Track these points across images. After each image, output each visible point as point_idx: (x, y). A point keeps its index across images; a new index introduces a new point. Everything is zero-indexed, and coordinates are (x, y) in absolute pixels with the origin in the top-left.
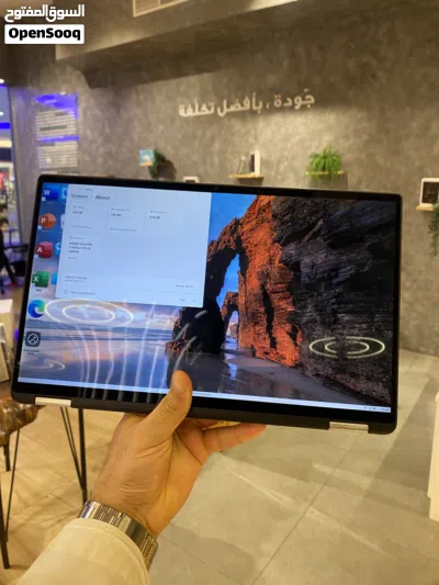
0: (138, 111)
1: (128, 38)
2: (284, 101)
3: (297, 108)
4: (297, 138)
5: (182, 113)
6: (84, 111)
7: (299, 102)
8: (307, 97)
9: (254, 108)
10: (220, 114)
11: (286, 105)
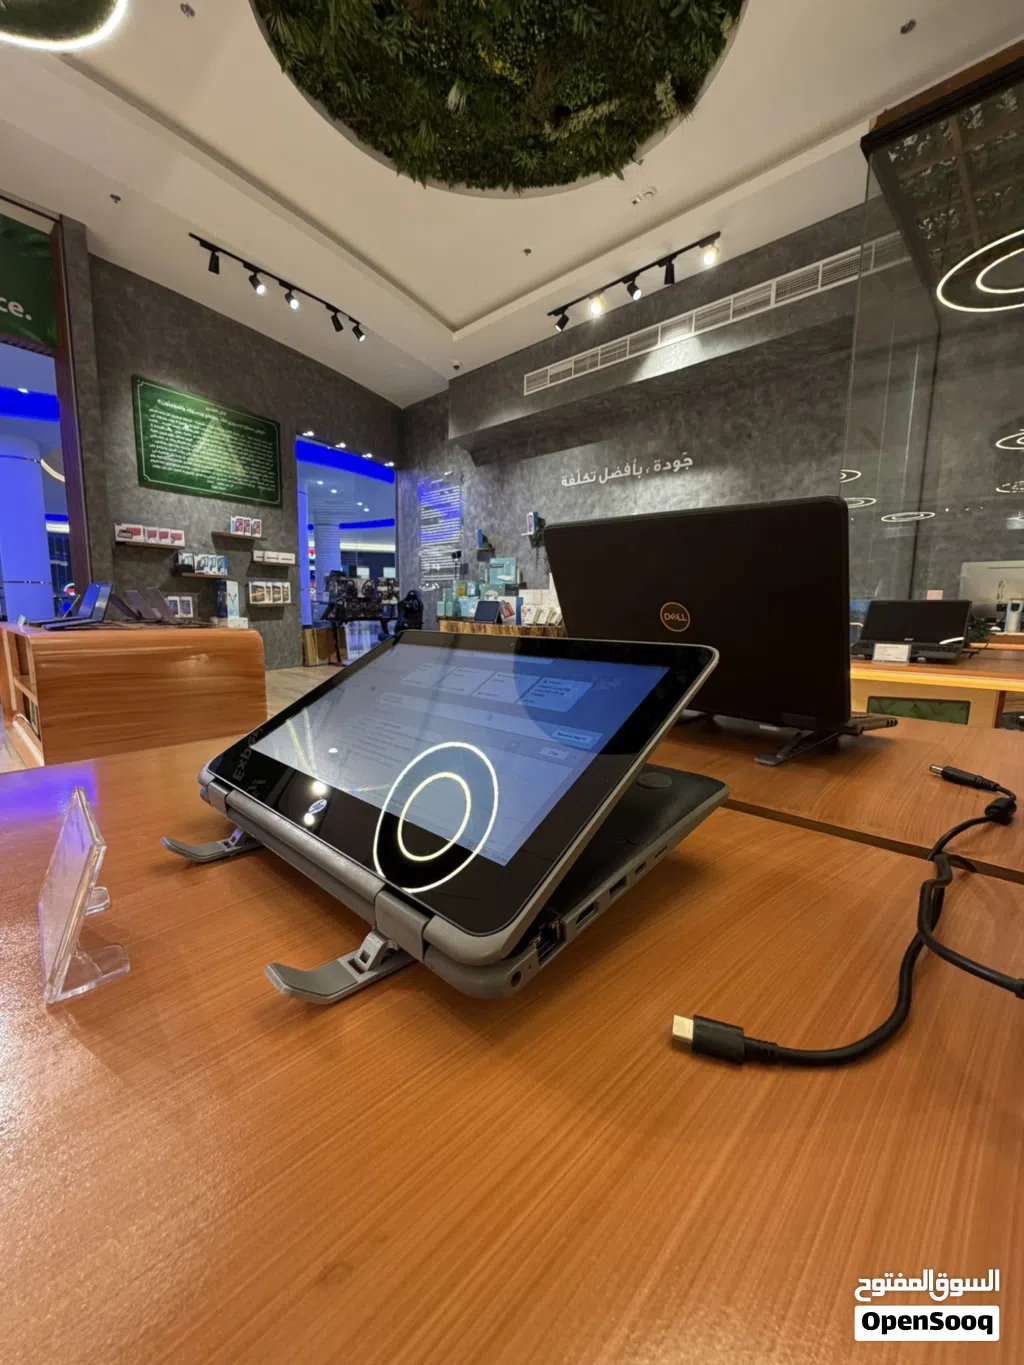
0: (522, 485)
1: (518, 414)
2: (663, 465)
3: (675, 470)
4: (675, 499)
5: (564, 483)
6: (469, 489)
7: (678, 465)
8: (685, 460)
9: (635, 473)
10: (602, 482)
11: (665, 468)
